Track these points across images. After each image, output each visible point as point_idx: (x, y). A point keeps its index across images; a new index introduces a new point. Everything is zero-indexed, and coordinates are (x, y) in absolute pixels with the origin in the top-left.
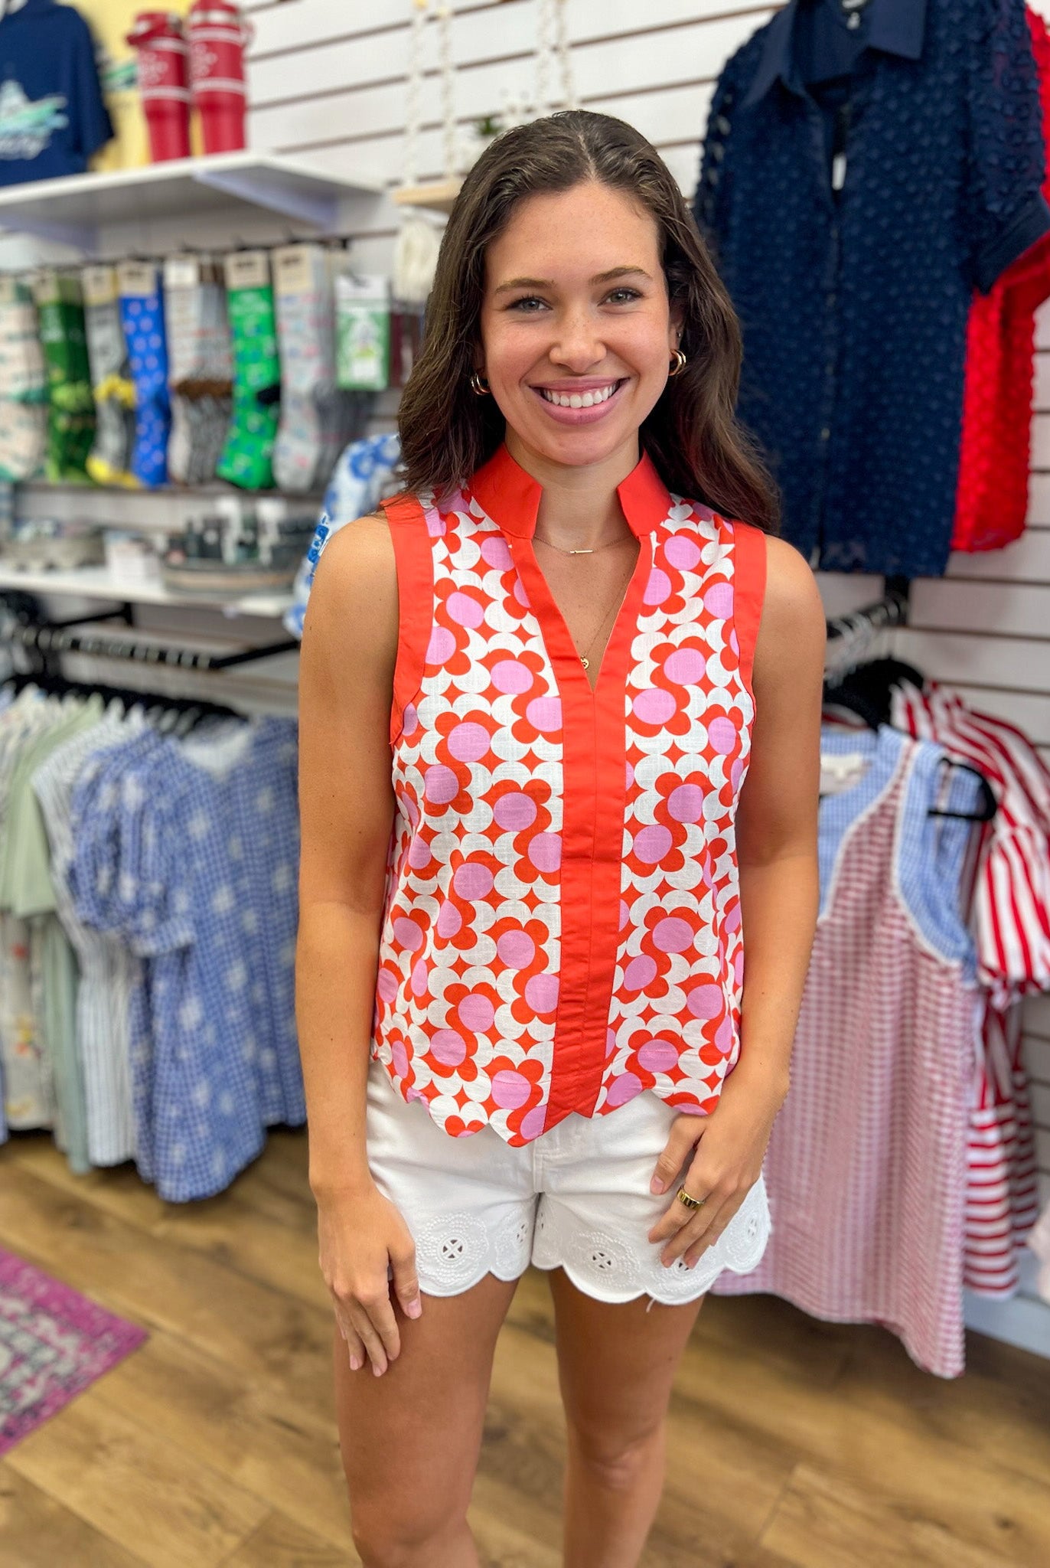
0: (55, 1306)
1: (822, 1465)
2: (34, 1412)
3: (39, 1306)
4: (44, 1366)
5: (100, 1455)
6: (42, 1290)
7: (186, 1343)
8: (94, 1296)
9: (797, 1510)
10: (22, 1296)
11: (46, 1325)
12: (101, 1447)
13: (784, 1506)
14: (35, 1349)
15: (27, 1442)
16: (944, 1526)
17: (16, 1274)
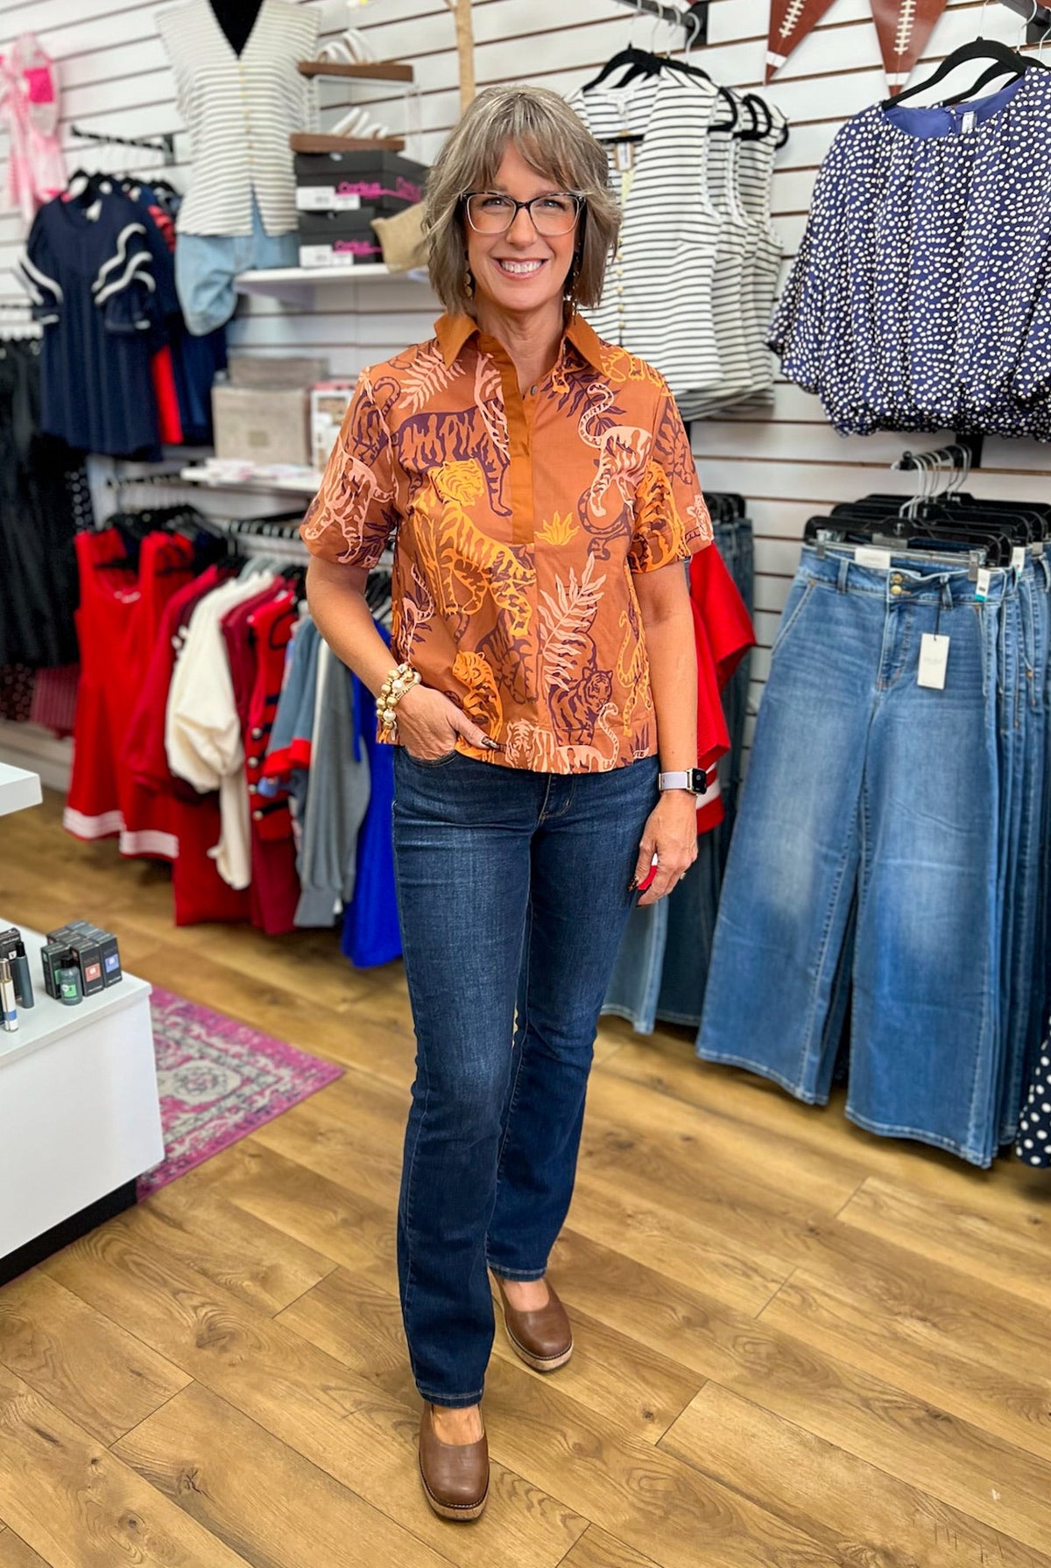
0: (269, 1051)
1: (888, 1178)
2: (265, 1110)
3: (255, 1050)
4: (269, 1086)
5: (319, 1138)
6: (256, 1040)
7: (374, 1078)
8: (296, 1046)
9: (868, 1202)
10: (242, 1043)
11: (263, 1061)
12: (321, 1134)
13: (855, 1199)
14: (258, 1076)
15: (264, 1128)
16: (984, 1219)
17: (234, 1029)
